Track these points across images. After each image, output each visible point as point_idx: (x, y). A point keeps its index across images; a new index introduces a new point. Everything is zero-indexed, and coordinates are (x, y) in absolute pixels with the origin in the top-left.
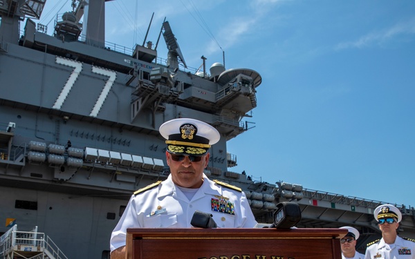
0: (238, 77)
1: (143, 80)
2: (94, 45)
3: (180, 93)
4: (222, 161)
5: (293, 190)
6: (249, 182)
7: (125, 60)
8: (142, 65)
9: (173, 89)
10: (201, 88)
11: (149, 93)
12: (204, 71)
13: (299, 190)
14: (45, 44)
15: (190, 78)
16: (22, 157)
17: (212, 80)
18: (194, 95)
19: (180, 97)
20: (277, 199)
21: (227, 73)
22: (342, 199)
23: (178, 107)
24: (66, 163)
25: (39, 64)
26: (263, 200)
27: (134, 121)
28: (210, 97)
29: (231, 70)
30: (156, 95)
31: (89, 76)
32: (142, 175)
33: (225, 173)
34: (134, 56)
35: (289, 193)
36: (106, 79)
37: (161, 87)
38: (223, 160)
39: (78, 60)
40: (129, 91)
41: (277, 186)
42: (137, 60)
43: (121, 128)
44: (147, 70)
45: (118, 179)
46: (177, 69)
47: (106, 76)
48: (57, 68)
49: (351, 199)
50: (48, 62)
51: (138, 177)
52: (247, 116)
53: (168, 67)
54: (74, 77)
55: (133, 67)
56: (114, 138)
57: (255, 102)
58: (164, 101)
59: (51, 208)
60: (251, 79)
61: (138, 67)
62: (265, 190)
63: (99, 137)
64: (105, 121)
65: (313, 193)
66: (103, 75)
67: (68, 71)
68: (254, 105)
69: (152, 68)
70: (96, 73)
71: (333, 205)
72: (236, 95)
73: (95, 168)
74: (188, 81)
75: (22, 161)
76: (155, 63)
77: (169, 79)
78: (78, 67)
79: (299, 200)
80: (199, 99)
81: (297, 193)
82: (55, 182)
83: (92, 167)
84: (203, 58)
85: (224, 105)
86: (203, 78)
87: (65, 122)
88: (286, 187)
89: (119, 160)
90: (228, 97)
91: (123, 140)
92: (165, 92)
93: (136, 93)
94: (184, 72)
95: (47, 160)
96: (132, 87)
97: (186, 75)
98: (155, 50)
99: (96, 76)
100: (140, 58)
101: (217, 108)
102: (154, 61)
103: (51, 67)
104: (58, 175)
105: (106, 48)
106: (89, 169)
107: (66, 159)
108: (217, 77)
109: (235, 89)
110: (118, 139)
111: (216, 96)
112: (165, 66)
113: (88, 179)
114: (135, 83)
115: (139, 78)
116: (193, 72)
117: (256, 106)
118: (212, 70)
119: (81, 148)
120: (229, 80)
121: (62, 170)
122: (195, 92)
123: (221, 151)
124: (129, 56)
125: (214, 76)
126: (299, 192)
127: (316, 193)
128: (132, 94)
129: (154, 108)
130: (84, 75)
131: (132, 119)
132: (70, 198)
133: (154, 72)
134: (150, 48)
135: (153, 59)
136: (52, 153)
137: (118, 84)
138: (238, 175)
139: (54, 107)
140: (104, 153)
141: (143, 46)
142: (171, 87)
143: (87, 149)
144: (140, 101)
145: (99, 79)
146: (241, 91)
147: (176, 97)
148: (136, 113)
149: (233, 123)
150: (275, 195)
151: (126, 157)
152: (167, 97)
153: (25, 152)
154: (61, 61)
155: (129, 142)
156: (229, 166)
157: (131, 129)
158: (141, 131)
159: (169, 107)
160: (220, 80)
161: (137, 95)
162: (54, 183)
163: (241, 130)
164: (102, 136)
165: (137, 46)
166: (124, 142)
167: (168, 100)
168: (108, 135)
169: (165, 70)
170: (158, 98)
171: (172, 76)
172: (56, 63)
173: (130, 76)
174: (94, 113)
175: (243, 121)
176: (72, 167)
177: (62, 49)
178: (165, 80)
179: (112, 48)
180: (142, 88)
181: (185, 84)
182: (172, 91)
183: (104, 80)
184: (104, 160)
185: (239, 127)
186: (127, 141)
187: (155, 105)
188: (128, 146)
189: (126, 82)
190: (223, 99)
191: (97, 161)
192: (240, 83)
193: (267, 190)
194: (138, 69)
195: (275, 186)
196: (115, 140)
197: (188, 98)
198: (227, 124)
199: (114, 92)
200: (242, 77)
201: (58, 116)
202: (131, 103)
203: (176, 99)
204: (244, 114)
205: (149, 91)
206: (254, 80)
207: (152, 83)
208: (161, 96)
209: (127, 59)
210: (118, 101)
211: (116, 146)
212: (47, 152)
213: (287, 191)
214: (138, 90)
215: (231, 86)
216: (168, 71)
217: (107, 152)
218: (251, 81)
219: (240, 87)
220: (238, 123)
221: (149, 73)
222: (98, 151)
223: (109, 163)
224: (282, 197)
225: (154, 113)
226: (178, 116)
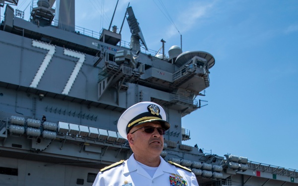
0: (194, 59)
1: (108, 61)
2: (66, 30)
3: (141, 73)
4: (177, 135)
5: (239, 162)
6: (200, 154)
7: (93, 44)
8: (108, 48)
9: (135, 69)
10: (160, 69)
11: (114, 74)
12: (163, 53)
13: (244, 162)
14: (22, 29)
15: (150, 60)
16: (4, 130)
17: (170, 62)
18: (153, 76)
19: (142, 77)
20: (225, 170)
21: (184, 56)
22: (283, 171)
23: (140, 86)
24: (42, 135)
25: (18, 47)
26: (213, 170)
27: (100, 99)
28: (167, 77)
29: (187, 52)
30: (120, 76)
31: (61, 58)
32: (107, 146)
33: (179, 146)
34: (101, 40)
35: (236, 165)
36: (75, 61)
37: (124, 68)
38: (178, 134)
39: (51, 44)
40: (96, 71)
41: (225, 158)
42: (103, 44)
43: (89, 104)
44: (112, 52)
45: (86, 150)
46: (139, 52)
47: (76, 58)
48: (33, 51)
49: (291, 172)
50: (26, 46)
51: (103, 148)
52: (201, 95)
53: (131, 50)
54: (48, 59)
55: (100, 49)
56: (83, 114)
57: (208, 82)
58: (127, 81)
59: (29, 174)
60: (206, 61)
61: (105, 50)
62: (214, 161)
63: (70, 112)
64: (75, 98)
65: (257, 165)
66: (73, 57)
67: (42, 53)
68: (207, 85)
69: (116, 50)
70: (67, 55)
71: (274, 176)
72: (192, 75)
73: (67, 140)
74: (149, 62)
75: (4, 133)
76: (120, 46)
77: (131, 61)
78: (52, 49)
79: (244, 171)
80: (158, 79)
81: (243, 165)
82: (33, 151)
83: (64, 139)
84: (162, 41)
85: (180, 84)
86: (162, 59)
87: (41, 99)
88: (233, 159)
89: (88, 133)
90: (184, 77)
91: (91, 115)
92: (128, 72)
93: (103, 73)
94: (145, 54)
95: (25, 132)
96: (99, 68)
97: (147, 57)
98: (120, 34)
99: (66, 57)
100: (107, 41)
101: (174, 87)
102: (118, 44)
103: (28, 49)
104: (35, 146)
105: (76, 32)
106: (61, 141)
107: (42, 132)
108: (175, 59)
109: (190, 70)
110: (87, 114)
111: (174, 76)
112: (128, 49)
113: (61, 149)
114: (102, 64)
115: (105, 60)
116: (153, 54)
117: (209, 86)
118: (171, 52)
119: (54, 123)
120: (185, 62)
121: (39, 141)
122: (155, 73)
123: (176, 127)
124: (96, 39)
125: (172, 58)
126: (245, 164)
127: (260, 165)
128: (99, 74)
129: (118, 87)
130: (56, 57)
131: (99, 96)
132: (45, 166)
133: (119, 54)
134: (115, 32)
135: (117, 42)
136: (30, 127)
137: (87, 65)
138: (191, 147)
139: (31, 86)
140: (74, 127)
141: (109, 30)
142: (133, 68)
143: (60, 123)
144: (106, 80)
145: (70, 60)
146: (196, 72)
147: (137, 77)
148: (102, 91)
149: (188, 101)
150: (223, 167)
151: (94, 130)
152: (130, 77)
153: (7, 126)
154: (36, 44)
155: (96, 118)
156: (183, 140)
157: (98, 106)
158: (106, 108)
159: (131, 86)
160: (178, 61)
161: (104, 75)
162: (32, 153)
163: (195, 108)
164: (73, 111)
165: (104, 30)
166: (92, 117)
167: (131, 80)
168: (78, 112)
169: (129, 53)
170: (122, 78)
171: (134, 58)
172: (32, 46)
173: (97, 58)
174: (66, 92)
175: (196, 99)
176: (47, 139)
177: (38, 33)
178: (128, 61)
179: (82, 32)
180: (108, 68)
181: (146, 65)
182: (134, 71)
183: (74, 61)
184: (74, 133)
185: (193, 105)
186: (95, 116)
187: (119, 85)
188: (96, 121)
189: (93, 64)
190: (180, 79)
191: (69, 134)
192: (196, 64)
193: (216, 162)
194: (104, 51)
195: (223, 158)
196: (84, 115)
197: (148, 78)
198: (182, 102)
199: (83, 73)
200: (197, 59)
201: (35, 94)
202: (98, 82)
203: (138, 79)
204: (198, 93)
205: (114, 72)
206: (208, 62)
207: (116, 65)
208: (124, 76)
209: (94, 42)
210: (87, 81)
211: (85, 120)
212: (26, 125)
213: (234, 163)
214: (104, 71)
215: (187, 67)
216: (131, 53)
217: (77, 126)
218: (205, 63)
219: (195, 68)
220: (193, 101)
221: (114, 55)
222: (69, 125)
223: (79, 136)
224: (229, 168)
225: (118, 91)
226: (139, 94)
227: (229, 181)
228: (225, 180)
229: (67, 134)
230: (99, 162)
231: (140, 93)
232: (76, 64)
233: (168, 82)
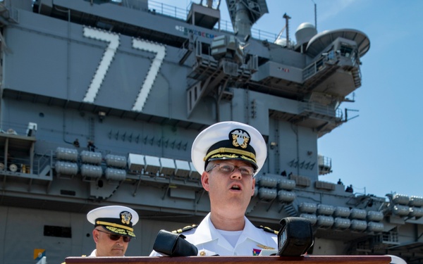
0: (336, 43)
1: (202, 55)
2: (134, 7)
3: (253, 72)
4: (310, 166)
5: (410, 204)
6: (348, 194)
7: (177, 28)
8: (200, 33)
9: (244, 66)
10: (282, 63)
11: (210, 74)
12: (287, 37)
13: (418, 204)
14: (67, 9)
15: (266, 49)
16: (48, 169)
17: (298, 50)
18: (272, 74)
19: (254, 77)
20: (387, 218)
21: (320, 38)
24: (104, 175)
25: (62, 38)
26: (368, 219)
27: (191, 116)
28: (293, 74)
29: (325, 32)
30: (220, 77)
31: (129, 54)
33: (315, 184)
34: (189, 21)
35: (404, 210)
36: (151, 57)
37: (226, 65)
38: (313, 165)
39: (113, 31)
40: (184, 72)
41: (387, 200)
42: (193, 27)
43: (175, 125)
44: (206, 41)
45: (173, 194)
46: (249, 37)
47: (152, 53)
48: (85, 44)
50: (73, 36)
52: (348, 100)
53: (236, 34)
54: (109, 56)
55: (188, 37)
56: (165, 140)
57: (360, 79)
58: (231, 85)
61: (195, 37)
62: (370, 205)
63: (146, 139)
64: (153, 116)
66: (148, 51)
67: (100, 47)
68: (357, 83)
69: (213, 37)
70: (138, 49)
72: (333, 69)
73: (142, 181)
74: (264, 53)
75: (48, 174)
76: (218, 30)
77: (237, 53)
78: (113, 40)
79: (418, 218)
80: (280, 80)
81: (416, 209)
82: (92, 200)
83: (138, 180)
84: (286, 17)
85: (314, 86)
86: (286, 47)
87: (101, 120)
88: (399, 201)
89: (174, 170)
90: (321, 73)
91: (177, 142)
92: (232, 71)
93: (193, 75)
94: (259, 41)
95: (80, 172)
96: (187, 67)
97: (261, 46)
98: (218, 10)
99: (138, 53)
100: (197, 23)
101: (305, 91)
102: (216, 27)
103: (78, 42)
104: (96, 192)
105: (149, 11)
106: (134, 183)
107: (104, 171)
108: (305, 45)
109: (330, 62)
110: (171, 140)
111: (304, 73)
112: (231, 33)
113: (134, 196)
114: (191, 60)
115: (196, 53)
116: (271, 40)
117: (360, 85)
118: (299, 34)
119: (122, 155)
120: (321, 49)
121: (100, 184)
122: (275, 70)
123: (309, 153)
124: (182, 21)
125: (301, 43)
126: (419, 207)
128: (188, 77)
129: (218, 96)
130: (122, 52)
131: (189, 112)
133: (217, 42)
134: (210, 7)
135: (214, 24)
136: (86, 163)
137: (169, 62)
138: (332, 185)
139: (86, 100)
140: (153, 161)
141: (201, 4)
142: (240, 64)
143: (130, 155)
144: (198, 86)
145: (143, 57)
146: (339, 64)
147: (247, 78)
148: (194, 103)
149: (328, 113)
150: (384, 213)
151: (182, 165)
152: (235, 79)
153: (52, 163)
154: (90, 32)
155: (186, 145)
156: (321, 173)
159: (238, 94)
160: (310, 48)
161: (195, 78)
163: (339, 122)
164: (150, 137)
165: (193, 5)
166: (180, 144)
167: (237, 83)
168: (158, 137)
169: (232, 39)
170: (223, 81)
171: (241, 48)
172: (84, 37)
173: (184, 51)
174: (138, 107)
175: (341, 109)
176: (112, 180)
177: (91, 16)
178: (231, 53)
179: (158, 10)
180: (201, 67)
181: (259, 58)
182: (242, 69)
183: (149, 58)
184: (153, 170)
185: (335, 118)
186: (183, 143)
187: (219, 91)
188: (185, 150)
189: (178, 60)
190: (314, 77)
191: (145, 172)
192: (339, 51)
193: (373, 206)
194: (194, 40)
195: (384, 199)
196: (167, 142)
197: (265, 79)
198: (318, 114)
199: (163, 75)
200: (340, 43)
201: (92, 113)
202: (187, 90)
203: (248, 82)
204: (343, 97)
205: (210, 72)
206: (359, 45)
207: (213, 60)
208: (226, 78)
209: (179, 26)
210: (170, 89)
211: (169, 150)
212: (80, 161)
213: (401, 207)
214: (195, 71)
215: (325, 57)
216: (236, 40)
217: (157, 159)
218: (354, 48)
219: (338, 58)
220: (335, 111)
221: (209, 45)
222: (144, 159)
223: (160, 174)
224: (393, 215)
225: (219, 102)
226: (250, 106)
227: (393, 234)
228: (388, 233)
229: (142, 173)
230: (192, 213)
231: (253, 103)
232: (152, 62)
233: (296, 83)
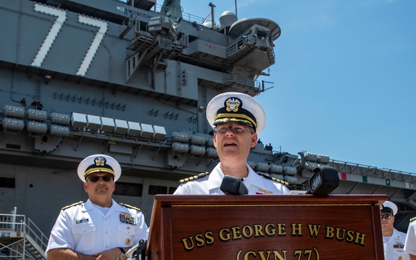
0: (253, 28)
1: (140, 32)
3: (184, 47)
5: (318, 161)
7: (118, 8)
8: (138, 14)
9: (176, 42)
10: (209, 41)
11: (147, 47)
12: (213, 21)
13: (324, 161)
15: (195, 29)
17: (222, 32)
18: (200, 50)
19: (185, 52)
20: (300, 173)
21: (240, 24)
22: (376, 172)
23: (182, 64)
24: (49, 131)
25: (14, 11)
26: (284, 173)
27: (129, 81)
28: (219, 51)
29: (244, 19)
30: (156, 50)
31: (74, 27)
32: (140, 145)
34: (129, 3)
35: (314, 166)
36: (95, 30)
37: (161, 41)
39: (61, 8)
40: (123, 45)
41: (300, 157)
42: (132, 8)
43: (114, 89)
44: (144, 20)
45: (111, 150)
46: (181, 19)
47: (96, 27)
48: (35, 17)
49: (386, 172)
50: (25, 10)
51: (135, 147)
52: (264, 74)
53: (170, 16)
54: (56, 28)
55: (128, 15)
56: (106, 101)
57: (273, 58)
58: (165, 57)
59: (31, 186)
60: (268, 30)
62: (286, 161)
63: (88, 100)
64: (94, 80)
65: (342, 165)
66: (92, 26)
67: (49, 20)
68: (271, 61)
69: (150, 17)
70: (83, 24)
71: (365, 178)
72: (251, 49)
73: (84, 137)
74: (194, 32)
76: (154, 12)
77: (171, 31)
78: (61, 15)
80: (207, 54)
81: (323, 165)
82: (36, 153)
83: (80, 136)
84: (211, 5)
85: (236, 61)
86: (212, 29)
87: (47, 82)
88: (309, 158)
89: (113, 128)
90: (242, 51)
91: (117, 104)
92: (166, 45)
93: (132, 47)
94: (189, 22)
95: (26, 128)
96: (127, 40)
97: (191, 26)
99: (82, 26)
100: (136, 6)
101: (229, 65)
102: (152, 9)
103: (28, 15)
104: (40, 147)
106: (77, 139)
107: (49, 127)
108: (228, 28)
109: (249, 43)
110: (111, 103)
111: (228, 50)
113: (76, 150)
114: (130, 35)
115: (135, 29)
116: (199, 22)
117: (274, 62)
118: (222, 19)
119: (66, 114)
120: (242, 32)
121: (45, 139)
122: (202, 47)
124: (123, 2)
125: (224, 27)
126: (325, 164)
127: (345, 165)
128: (127, 48)
129: (154, 66)
130: (68, 25)
131: (128, 78)
132: (54, 173)
133: (153, 22)
135: (151, 7)
136: (32, 120)
137: (110, 36)
139: (33, 64)
140: (94, 119)
142: (174, 40)
143: (74, 114)
144: (136, 56)
145: (87, 30)
146: (257, 45)
147: (179, 52)
148: (132, 71)
149: (248, 83)
150: (297, 168)
151: (121, 124)
152: (169, 52)
154: (40, 8)
155: (124, 106)
157: (127, 91)
158: (138, 93)
159: (171, 65)
160: (232, 31)
161: (133, 50)
162: (35, 156)
163: (257, 91)
164: (92, 99)
166: (119, 105)
167: (170, 55)
168: (99, 98)
169: (167, 20)
170: (158, 54)
171: (174, 27)
172: (34, 11)
173: (124, 27)
174: (82, 72)
175: (258, 81)
176: (56, 136)
178: (166, 31)
180: (139, 41)
181: (189, 36)
182: (175, 44)
183: (92, 31)
184: (94, 127)
185: (254, 88)
186: (122, 105)
187: (155, 62)
188: (123, 110)
189: (119, 35)
190: (236, 54)
191: (87, 129)
192: (256, 35)
193: (288, 162)
194: (134, 18)
195: (297, 156)
196: (107, 103)
197: (194, 54)
198: (240, 84)
199: (105, 46)
200: (257, 29)
201: (39, 75)
202: (126, 59)
203: (180, 55)
204: (261, 72)
205: (147, 45)
206: (272, 32)
207: (150, 36)
208: (161, 51)
209: (120, 7)
210: (110, 58)
211: (108, 110)
212: (26, 118)
213: (311, 163)
214: (134, 44)
215: (244, 38)
216: (170, 21)
217: (98, 118)
218: (268, 33)
219: (256, 40)
220: (254, 83)
221: (147, 24)
222: (87, 117)
223: (101, 131)
224: (305, 170)
225: (154, 71)
226: (182, 75)
227: (305, 186)
228: (301, 185)
229: (85, 130)
230: (130, 167)
231: (184, 72)
232: (95, 35)
233: (221, 58)
